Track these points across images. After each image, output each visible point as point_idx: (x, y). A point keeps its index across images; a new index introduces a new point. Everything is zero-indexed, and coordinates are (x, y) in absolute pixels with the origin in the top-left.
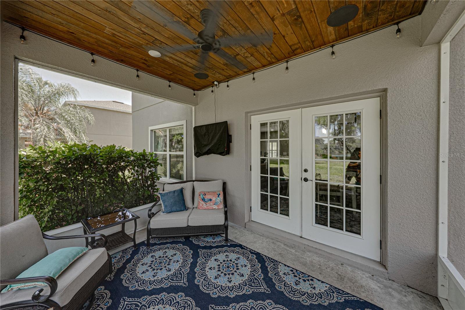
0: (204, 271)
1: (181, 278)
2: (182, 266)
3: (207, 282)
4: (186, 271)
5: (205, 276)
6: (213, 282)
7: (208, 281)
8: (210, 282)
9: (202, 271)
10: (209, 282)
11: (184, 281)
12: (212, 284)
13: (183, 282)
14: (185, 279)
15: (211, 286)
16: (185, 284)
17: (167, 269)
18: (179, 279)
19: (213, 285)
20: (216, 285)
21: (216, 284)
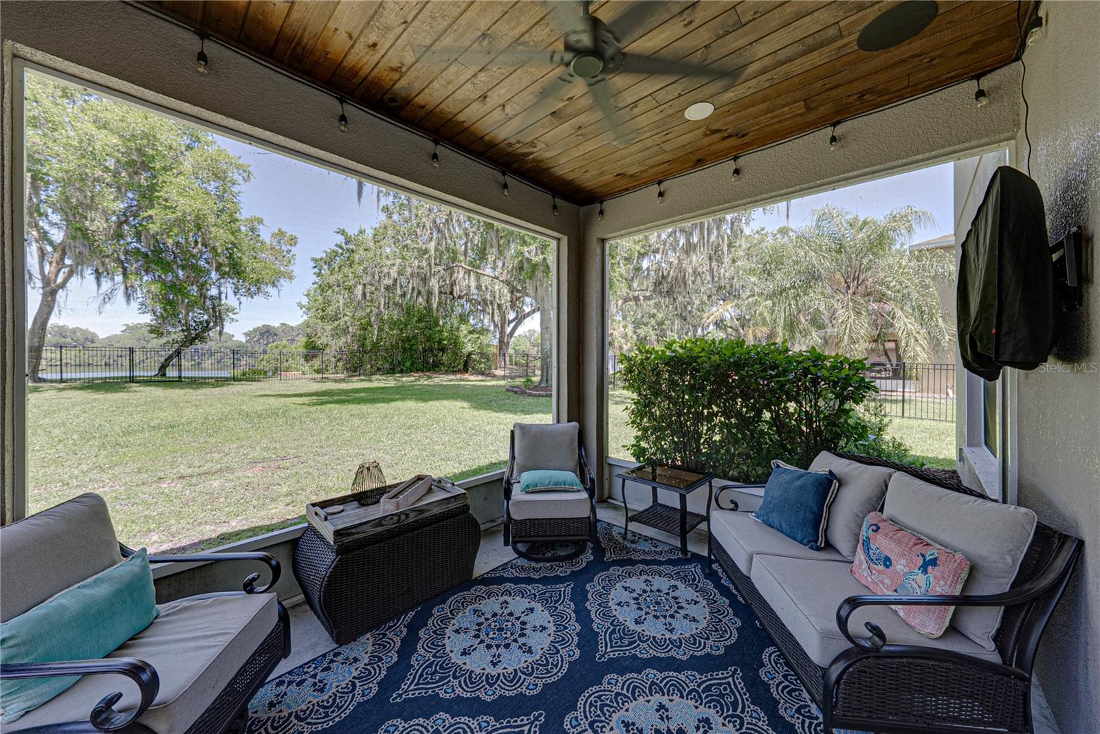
0: (647, 692)
1: (620, 646)
2: (656, 642)
3: (611, 701)
4: (644, 651)
5: (630, 695)
6: (610, 716)
7: (615, 705)
8: (611, 710)
9: (647, 686)
10: (612, 707)
11: (611, 654)
12: (604, 715)
13: (606, 651)
14: (616, 653)
15: (599, 712)
16: (603, 656)
17: (642, 618)
18: (616, 643)
19: (603, 718)
20: (600, 725)
21: (604, 726)
